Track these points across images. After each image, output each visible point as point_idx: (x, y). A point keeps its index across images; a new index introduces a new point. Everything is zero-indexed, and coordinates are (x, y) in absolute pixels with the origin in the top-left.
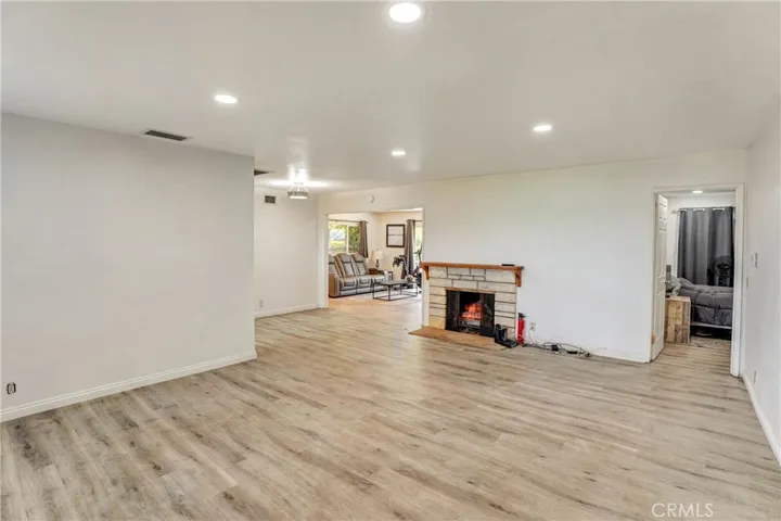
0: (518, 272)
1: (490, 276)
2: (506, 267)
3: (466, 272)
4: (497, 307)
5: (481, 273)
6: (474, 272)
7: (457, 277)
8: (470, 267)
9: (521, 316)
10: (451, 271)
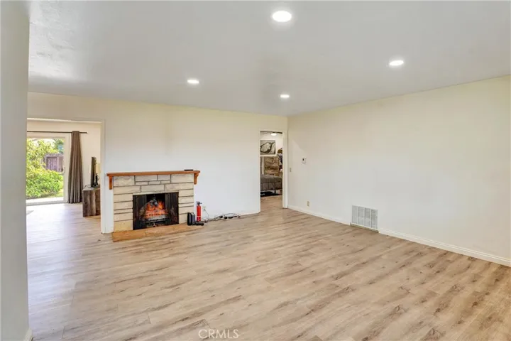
0: (196, 174)
1: (175, 179)
2: (187, 171)
3: (154, 178)
4: (181, 200)
5: (168, 177)
6: (161, 178)
7: (146, 183)
8: (158, 174)
9: (199, 203)
10: (138, 178)
